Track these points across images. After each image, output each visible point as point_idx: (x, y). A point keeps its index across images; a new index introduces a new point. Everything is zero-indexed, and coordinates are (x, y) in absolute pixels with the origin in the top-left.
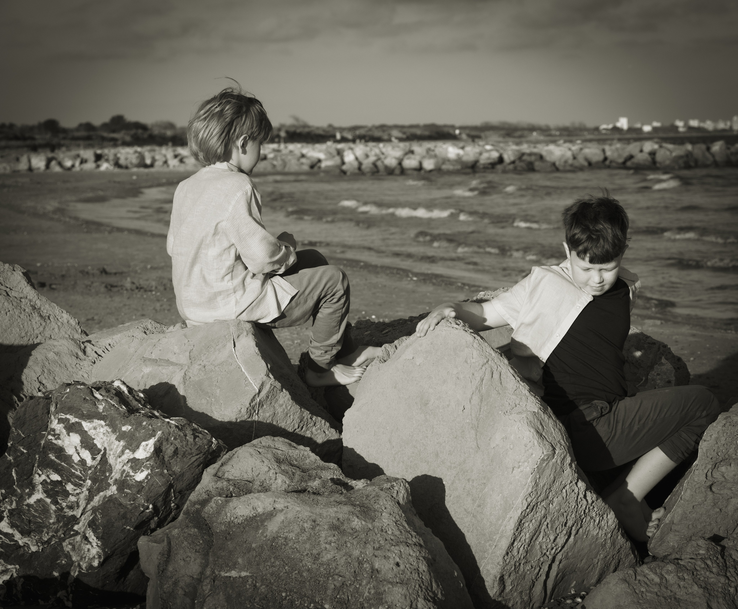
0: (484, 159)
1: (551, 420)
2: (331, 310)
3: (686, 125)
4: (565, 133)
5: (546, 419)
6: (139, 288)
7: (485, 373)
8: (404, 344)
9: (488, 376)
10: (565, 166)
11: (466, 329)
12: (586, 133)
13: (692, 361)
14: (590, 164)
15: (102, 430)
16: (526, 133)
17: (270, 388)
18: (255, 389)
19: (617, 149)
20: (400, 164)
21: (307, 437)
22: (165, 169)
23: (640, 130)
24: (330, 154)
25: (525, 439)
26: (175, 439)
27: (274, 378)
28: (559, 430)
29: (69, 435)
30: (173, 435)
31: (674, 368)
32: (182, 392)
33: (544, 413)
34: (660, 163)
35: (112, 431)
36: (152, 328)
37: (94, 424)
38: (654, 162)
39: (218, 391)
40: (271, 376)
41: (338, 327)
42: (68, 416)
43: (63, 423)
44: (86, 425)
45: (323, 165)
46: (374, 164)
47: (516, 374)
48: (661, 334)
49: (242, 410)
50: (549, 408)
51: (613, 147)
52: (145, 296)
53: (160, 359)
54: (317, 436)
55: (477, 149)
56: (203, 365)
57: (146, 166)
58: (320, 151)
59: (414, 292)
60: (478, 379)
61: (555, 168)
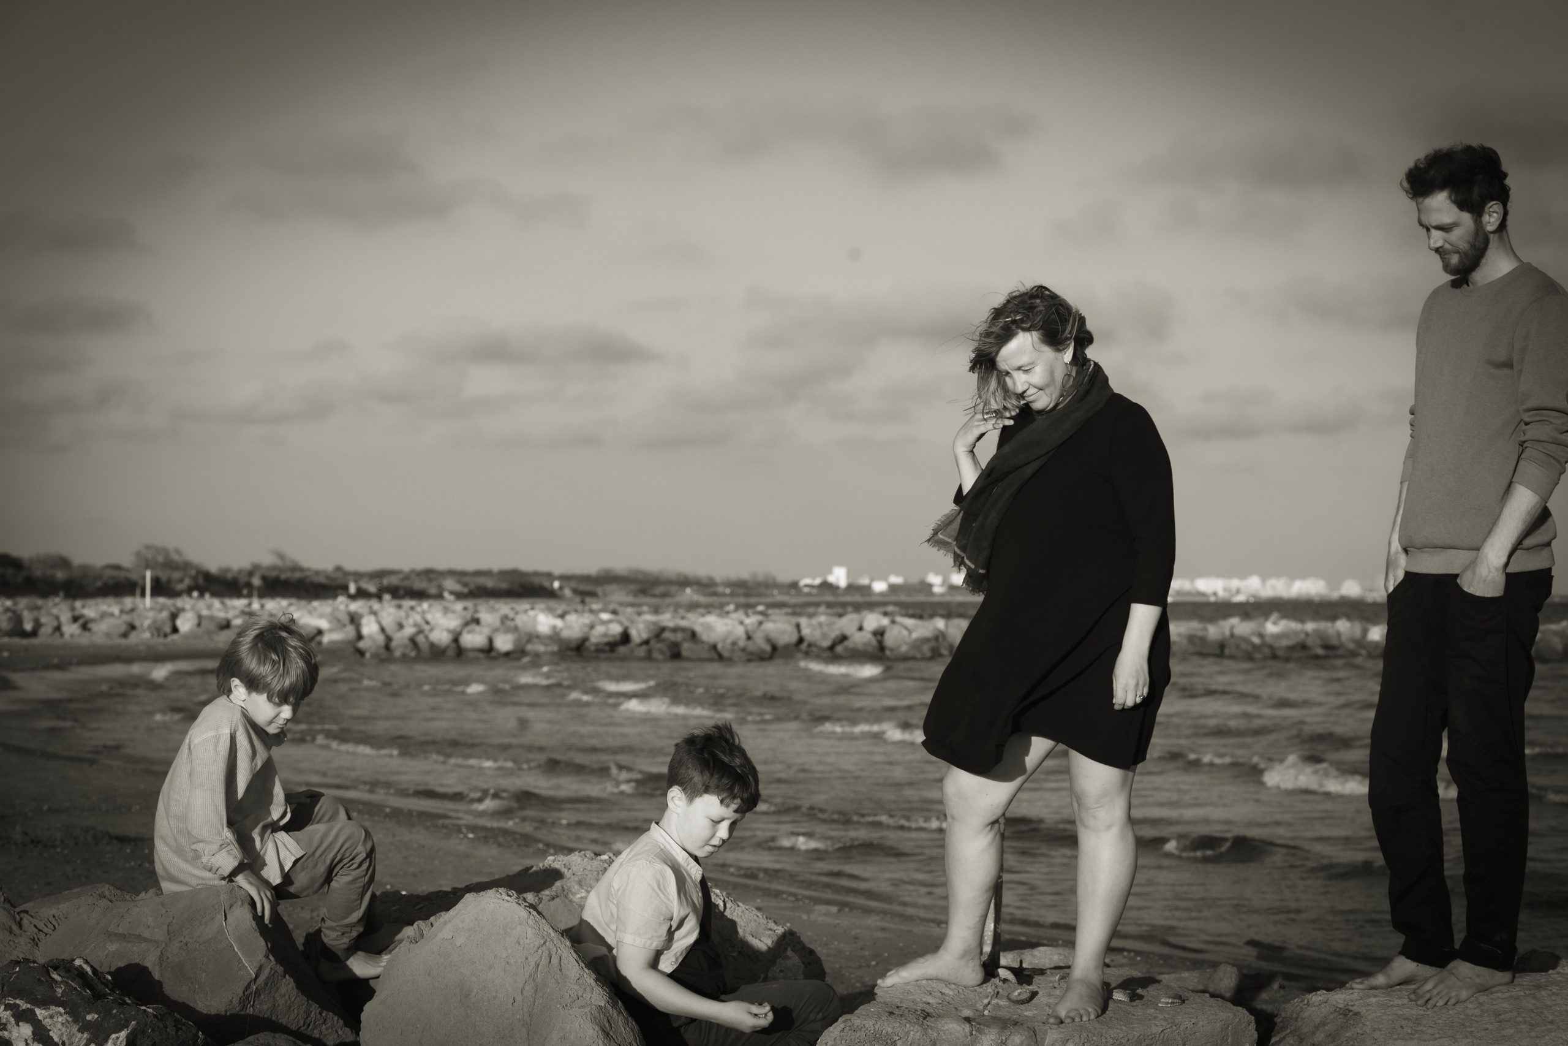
0: (598, 634)
1: (622, 1017)
2: (349, 878)
3: (945, 582)
4: (741, 591)
5: (615, 1015)
6: (35, 842)
7: (541, 957)
8: (441, 920)
9: (544, 962)
10: (732, 651)
11: (520, 902)
12: (775, 592)
13: (874, 966)
14: (774, 648)
15: (60, 1019)
16: (674, 589)
17: (270, 973)
18: (250, 974)
19: (820, 625)
20: (456, 640)
21: (315, 1038)
22: (57, 641)
23: (867, 589)
24: (339, 621)
25: (587, 1039)
26: (153, 1031)
27: (276, 960)
28: (631, 1029)
29: (18, 1025)
30: (150, 1027)
31: (803, 963)
32: (157, 977)
33: (612, 1008)
34: (891, 650)
35: (73, 1020)
36: (110, 895)
37: (51, 1012)
38: (882, 647)
39: (203, 976)
40: (271, 957)
41: (359, 901)
42: (18, 1002)
43: (12, 1010)
44: (40, 1013)
45: (326, 639)
46: (413, 641)
47: (580, 959)
48: (835, 927)
49: (234, 1001)
50: (620, 1002)
51: (815, 621)
52: (46, 855)
53: (130, 934)
54: (327, 1036)
55: (587, 619)
56: (185, 942)
57: (24, 634)
58: (321, 616)
59: (467, 856)
60: (533, 964)
61: (716, 654)
